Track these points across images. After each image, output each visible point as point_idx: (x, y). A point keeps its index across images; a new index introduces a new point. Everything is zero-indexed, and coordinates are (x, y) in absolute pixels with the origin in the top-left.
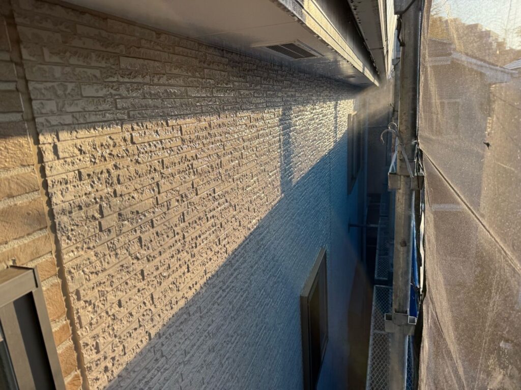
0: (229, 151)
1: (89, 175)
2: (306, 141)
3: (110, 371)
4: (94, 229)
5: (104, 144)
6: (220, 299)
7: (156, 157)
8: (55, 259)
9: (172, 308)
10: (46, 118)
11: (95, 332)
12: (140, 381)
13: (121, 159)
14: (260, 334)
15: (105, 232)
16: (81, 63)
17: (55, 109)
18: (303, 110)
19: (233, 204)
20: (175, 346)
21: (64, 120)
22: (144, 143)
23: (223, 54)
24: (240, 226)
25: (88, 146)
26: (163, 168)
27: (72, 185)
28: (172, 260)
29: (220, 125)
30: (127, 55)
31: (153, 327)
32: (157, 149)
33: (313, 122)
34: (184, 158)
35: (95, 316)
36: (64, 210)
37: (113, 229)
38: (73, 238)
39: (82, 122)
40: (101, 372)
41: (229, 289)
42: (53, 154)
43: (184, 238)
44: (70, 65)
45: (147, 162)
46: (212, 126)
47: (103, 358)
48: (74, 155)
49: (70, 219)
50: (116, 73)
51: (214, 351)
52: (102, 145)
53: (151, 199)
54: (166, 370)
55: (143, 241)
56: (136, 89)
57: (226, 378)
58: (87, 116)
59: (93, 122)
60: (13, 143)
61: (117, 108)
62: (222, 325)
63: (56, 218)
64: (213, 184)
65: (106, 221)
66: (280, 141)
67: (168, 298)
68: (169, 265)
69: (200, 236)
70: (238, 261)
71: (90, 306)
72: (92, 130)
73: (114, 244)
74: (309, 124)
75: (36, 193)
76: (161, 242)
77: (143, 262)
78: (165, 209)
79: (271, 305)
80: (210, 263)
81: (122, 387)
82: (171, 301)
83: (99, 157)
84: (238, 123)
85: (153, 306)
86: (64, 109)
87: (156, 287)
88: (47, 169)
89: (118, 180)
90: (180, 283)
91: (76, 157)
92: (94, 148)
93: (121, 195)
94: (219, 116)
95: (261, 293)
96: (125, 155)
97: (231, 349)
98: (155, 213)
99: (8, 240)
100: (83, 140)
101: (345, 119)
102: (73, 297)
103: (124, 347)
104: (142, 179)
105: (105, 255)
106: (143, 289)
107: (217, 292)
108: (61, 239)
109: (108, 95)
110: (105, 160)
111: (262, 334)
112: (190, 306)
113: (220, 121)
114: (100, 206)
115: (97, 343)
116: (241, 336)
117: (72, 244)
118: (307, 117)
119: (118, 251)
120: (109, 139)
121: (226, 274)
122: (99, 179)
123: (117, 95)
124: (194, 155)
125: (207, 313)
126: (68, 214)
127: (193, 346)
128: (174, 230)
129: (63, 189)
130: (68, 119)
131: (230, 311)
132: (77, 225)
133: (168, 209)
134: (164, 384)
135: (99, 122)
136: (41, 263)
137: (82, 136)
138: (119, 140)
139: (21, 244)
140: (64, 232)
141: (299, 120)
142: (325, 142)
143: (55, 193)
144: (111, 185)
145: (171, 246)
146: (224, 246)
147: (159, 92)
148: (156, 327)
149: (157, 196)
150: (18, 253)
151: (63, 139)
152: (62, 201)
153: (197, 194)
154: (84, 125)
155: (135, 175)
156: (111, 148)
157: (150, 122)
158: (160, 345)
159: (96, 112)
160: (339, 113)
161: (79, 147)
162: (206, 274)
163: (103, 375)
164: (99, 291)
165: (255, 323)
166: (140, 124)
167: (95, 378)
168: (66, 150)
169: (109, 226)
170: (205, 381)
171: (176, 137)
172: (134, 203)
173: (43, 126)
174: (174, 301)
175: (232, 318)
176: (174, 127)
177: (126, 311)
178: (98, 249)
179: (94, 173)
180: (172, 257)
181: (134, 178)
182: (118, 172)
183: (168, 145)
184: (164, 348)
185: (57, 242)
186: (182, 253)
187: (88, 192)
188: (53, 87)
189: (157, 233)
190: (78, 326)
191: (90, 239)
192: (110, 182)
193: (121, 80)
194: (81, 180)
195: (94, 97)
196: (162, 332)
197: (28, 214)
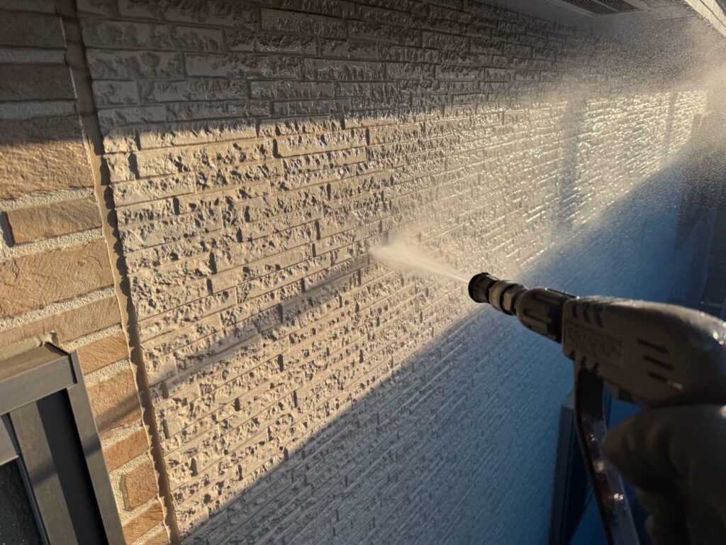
0: (454, 172)
2: (607, 157)
3: (214, 502)
4: (198, 290)
5: (224, 156)
6: (416, 405)
7: (318, 180)
8: (127, 334)
9: (328, 414)
10: (118, 110)
11: (189, 446)
12: (264, 518)
13: (254, 182)
14: (481, 460)
15: (219, 295)
17: (135, 97)
18: (608, 106)
20: (330, 470)
21: (150, 114)
22: (299, 156)
25: (193, 159)
26: (329, 198)
27: (161, 220)
29: (442, 128)
31: (294, 440)
32: (321, 167)
33: (626, 126)
34: (368, 183)
35: (192, 422)
36: (145, 260)
37: (231, 292)
38: (158, 304)
39: (184, 119)
40: (198, 503)
41: (430, 392)
42: (129, 169)
43: (357, 309)
44: (165, 22)
45: (300, 188)
46: (427, 129)
47: (203, 482)
48: (167, 172)
49: (154, 274)
50: (251, 38)
51: (397, 481)
52: (219, 158)
53: (303, 248)
54: (310, 504)
55: (284, 311)
56: (290, 65)
57: (414, 520)
58: (193, 109)
59: (204, 119)
60: (56, 151)
61: (250, 97)
62: (416, 443)
63: (130, 271)
65: (221, 279)
66: (556, 156)
67: (322, 399)
68: (328, 349)
70: (452, 349)
71: (185, 407)
72: (202, 133)
73: (232, 314)
74: (618, 130)
75: (96, 231)
76: (315, 314)
77: (284, 344)
78: (327, 264)
79: (507, 417)
80: (401, 350)
81: (232, 525)
82: (328, 403)
83: (213, 176)
84: (478, 124)
86: (151, 97)
87: (302, 382)
88: (117, 193)
89: (247, 215)
90: (345, 378)
91: (171, 176)
92: (204, 163)
93: (250, 240)
95: (491, 399)
96: (261, 175)
97: (428, 479)
98: (309, 269)
99: (44, 302)
100: (184, 148)
101: (688, 122)
102: (155, 393)
103: (240, 467)
104: (289, 215)
105: (215, 331)
107: (410, 395)
108: (137, 304)
109: (236, 73)
110: (225, 182)
111: (485, 459)
112: (360, 413)
113: (443, 120)
114: (212, 256)
115: (193, 461)
116: (447, 461)
117: (156, 313)
118: (614, 117)
119: (239, 325)
120: (233, 149)
121: (427, 368)
122: (211, 212)
123: (252, 74)
124: (388, 178)
125: (390, 424)
126: (152, 266)
127: (361, 471)
128: (340, 298)
129: (145, 226)
130: (159, 113)
131: (431, 423)
132: (168, 284)
133: (333, 264)
134: (306, 524)
135: (216, 119)
136: (102, 340)
137: (183, 143)
138: (252, 151)
139: (66, 310)
140: (143, 294)
141: (598, 121)
142: (644, 161)
143: (129, 233)
144: (233, 223)
145: (333, 322)
146: (430, 324)
147: (332, 71)
148: (298, 442)
149: (315, 242)
150: (62, 324)
151: (147, 146)
152: (142, 246)
154: (188, 124)
155: (278, 208)
156: (237, 162)
157: (311, 121)
158: (303, 469)
159: (210, 103)
160: (679, 112)
161: (177, 160)
162: (392, 367)
163: (203, 506)
164: (201, 385)
165: (474, 443)
166: (292, 125)
167: (188, 510)
168: (152, 165)
169: (225, 287)
170: (376, 523)
171: (356, 148)
172: (272, 252)
173: (112, 123)
174: (333, 403)
175: (433, 433)
176: (355, 131)
177: (247, 415)
178: (204, 322)
179: (202, 202)
180: (335, 337)
181: (275, 213)
182: (247, 202)
183: (341, 160)
184: (308, 473)
185: (131, 308)
186: (351, 333)
189: (311, 301)
190: (162, 435)
191: (190, 306)
192: (232, 218)
193: (262, 48)
194: (177, 212)
195: (208, 77)
196: (306, 449)
197: (81, 264)
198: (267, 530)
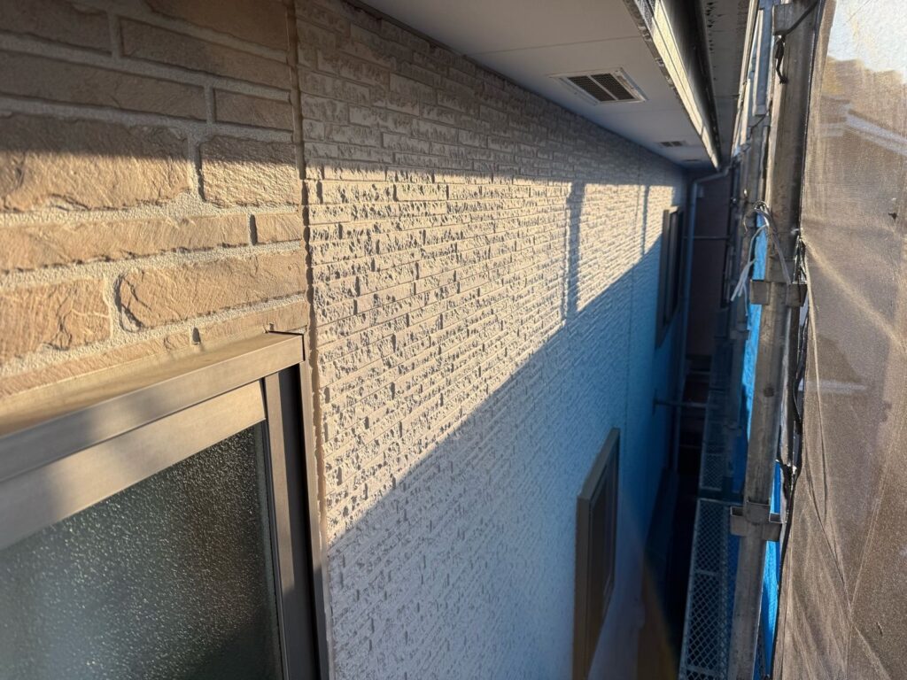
0: (500, 235)
1: (349, 233)
5: (367, 194)
8: (309, 337)
9: (421, 452)
10: (314, 144)
13: (382, 219)
16: (352, 77)
19: (499, 318)
22: (408, 201)
23: (504, 86)
24: (506, 356)
25: (350, 193)
26: (424, 243)
28: (426, 380)
29: (492, 193)
32: (420, 213)
34: (447, 234)
36: (322, 274)
37: (367, 315)
38: (328, 315)
39: (347, 158)
40: (340, 513)
41: (486, 450)
42: (317, 194)
45: (408, 230)
46: (483, 191)
48: (337, 201)
49: (327, 288)
50: (384, 97)
51: (464, 538)
52: (364, 195)
55: (396, 342)
57: (475, 589)
58: (352, 151)
59: (357, 160)
62: (476, 502)
63: (314, 282)
64: (478, 282)
66: (565, 234)
69: (458, 356)
70: (500, 410)
72: (356, 172)
73: (367, 336)
75: (297, 243)
76: (415, 349)
78: (422, 303)
80: (467, 400)
81: (359, 545)
83: (360, 210)
84: (514, 194)
85: (400, 439)
86: (331, 137)
88: (311, 213)
89: (378, 248)
91: (339, 205)
92: (356, 197)
94: (492, 180)
96: (386, 214)
97: (484, 545)
98: (412, 306)
99: (268, 297)
100: (346, 182)
101: (658, 217)
102: (322, 396)
103: (366, 485)
104: (401, 252)
106: (392, 411)
108: (316, 312)
109: (376, 125)
110: (366, 216)
112: (440, 457)
113: (492, 187)
114: (358, 279)
116: (497, 530)
117: (326, 323)
119: (371, 347)
120: (372, 188)
121: (484, 424)
122: (358, 241)
126: (326, 281)
129: (323, 245)
131: (486, 484)
132: (333, 298)
133: (426, 304)
134: (404, 563)
135: (364, 162)
137: (346, 178)
138: (382, 192)
139: (279, 306)
140: (320, 304)
143: (315, 248)
146: (485, 380)
149: (416, 281)
150: (276, 317)
151: (328, 177)
152: (322, 261)
153: (458, 292)
154: (349, 163)
155: (395, 245)
156: (374, 201)
157: (415, 172)
160: (651, 205)
161: (342, 192)
163: (342, 518)
164: (347, 396)
166: (405, 174)
167: (334, 518)
168: (329, 193)
169: (364, 310)
170: (450, 581)
171: (440, 201)
172: (391, 285)
173: (311, 155)
176: (440, 185)
179: (354, 231)
181: (393, 249)
183: (432, 211)
185: (313, 314)
186: (435, 374)
187: (347, 256)
188: (322, 104)
189: (412, 335)
190: (323, 436)
191: (344, 321)
194: (341, 237)
195: (360, 125)
196: (407, 482)
197: (290, 269)
198: (379, 559)
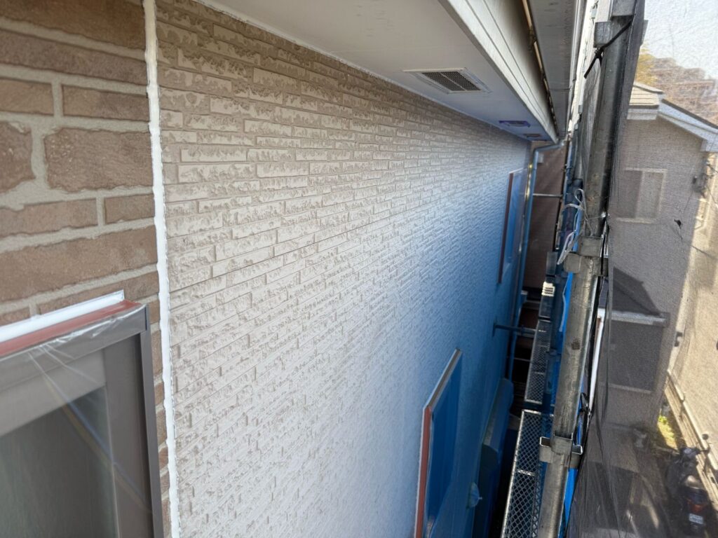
0: (359, 202)
1: (207, 208)
3: (200, 454)
4: (205, 274)
6: (329, 391)
7: (279, 198)
11: (189, 401)
12: (229, 474)
15: (216, 280)
17: (181, 123)
19: (356, 270)
20: (273, 439)
21: (188, 137)
24: (361, 301)
26: (285, 212)
27: (188, 216)
28: (282, 329)
30: (262, 67)
31: (252, 408)
34: (308, 203)
35: (192, 381)
38: (182, 281)
43: (297, 304)
44: (201, 73)
47: (195, 435)
51: (314, 458)
53: (268, 249)
54: (259, 467)
55: (254, 299)
56: (267, 110)
61: (244, 131)
64: (337, 241)
65: (218, 266)
67: (272, 376)
68: (277, 334)
69: (315, 306)
71: (189, 368)
76: (272, 304)
77: (251, 325)
78: (280, 264)
80: (322, 342)
82: (275, 380)
85: (255, 382)
87: (260, 359)
90: (287, 360)
93: (237, 239)
102: (173, 353)
103: (218, 427)
105: (212, 308)
106: (247, 359)
107: (326, 382)
109: (237, 113)
114: (214, 248)
115: (190, 415)
119: (226, 306)
121: (338, 360)
123: (246, 115)
124: (320, 202)
125: (312, 405)
127: (292, 445)
128: (287, 293)
130: (193, 137)
133: (284, 264)
138: (242, 170)
144: (228, 224)
145: (282, 312)
146: (341, 324)
147: (290, 117)
148: (254, 410)
149: (274, 246)
153: (317, 252)
158: (256, 435)
159: (221, 133)
162: (316, 355)
174: (278, 381)
177: (225, 382)
178: (206, 300)
180: (282, 325)
182: (237, 209)
183: (293, 185)
184: (259, 440)
187: (203, 229)
188: (181, 97)
192: (228, 220)
193: (252, 96)
194: (198, 212)
195: (221, 114)
197: (141, 243)
